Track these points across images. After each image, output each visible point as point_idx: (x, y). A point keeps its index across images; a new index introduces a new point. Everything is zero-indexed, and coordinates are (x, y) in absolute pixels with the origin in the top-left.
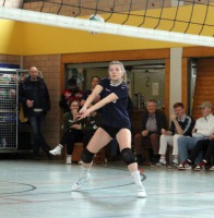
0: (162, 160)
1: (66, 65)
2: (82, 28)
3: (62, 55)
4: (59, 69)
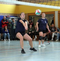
0: (52, 39)
1: (29, 16)
2: (36, 6)
3: (28, 14)
4: (27, 17)
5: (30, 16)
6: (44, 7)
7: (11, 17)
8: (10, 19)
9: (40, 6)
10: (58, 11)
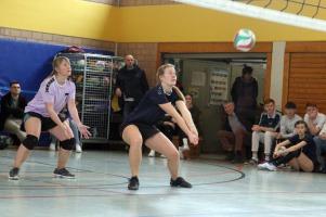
1: (163, 54)
3: (159, 44)
5: (166, 56)
6: (256, 16)
7: (87, 51)
8: (82, 62)
9: (238, 12)
10: (287, 43)
